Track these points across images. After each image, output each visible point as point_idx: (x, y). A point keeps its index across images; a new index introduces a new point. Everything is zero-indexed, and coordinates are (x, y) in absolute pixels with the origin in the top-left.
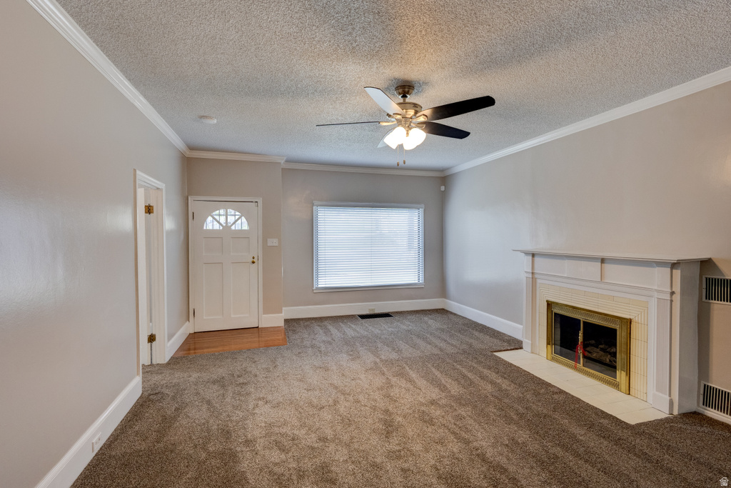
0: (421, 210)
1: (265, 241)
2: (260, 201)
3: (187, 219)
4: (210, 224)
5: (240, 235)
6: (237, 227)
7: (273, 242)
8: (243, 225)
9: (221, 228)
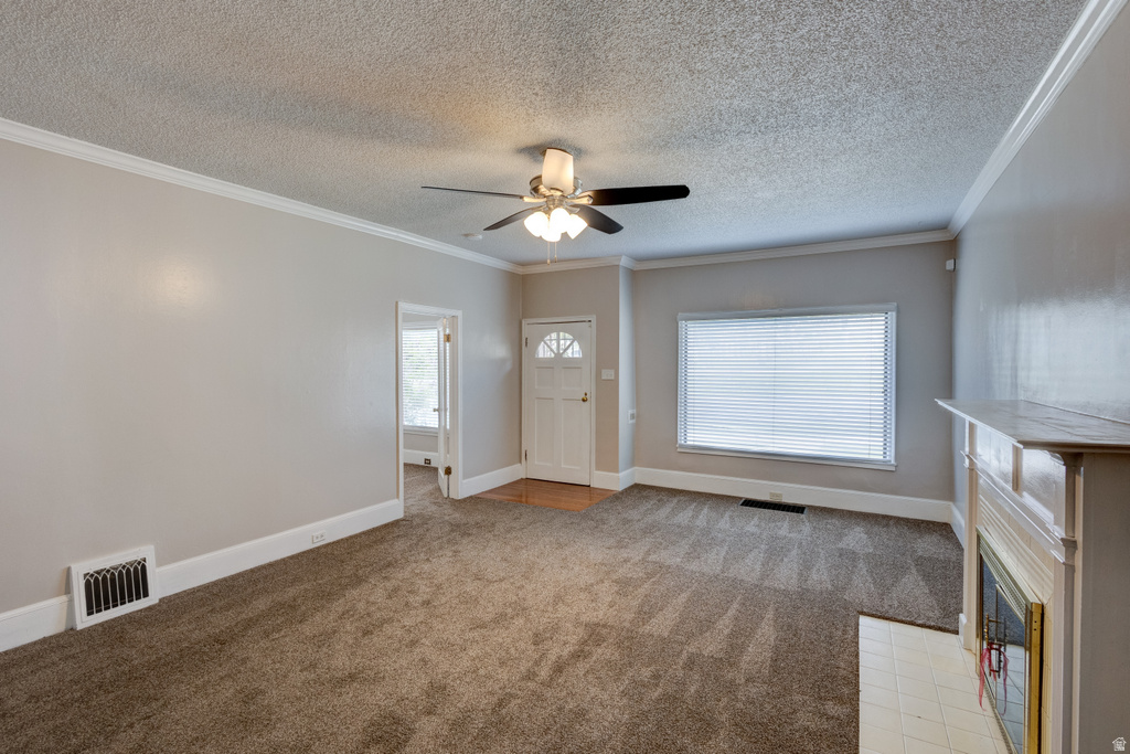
0: (892, 315)
1: (598, 374)
2: (593, 318)
3: (520, 346)
4: (544, 352)
5: (571, 365)
6: (569, 354)
7: (607, 374)
8: (575, 351)
9: (553, 355)
